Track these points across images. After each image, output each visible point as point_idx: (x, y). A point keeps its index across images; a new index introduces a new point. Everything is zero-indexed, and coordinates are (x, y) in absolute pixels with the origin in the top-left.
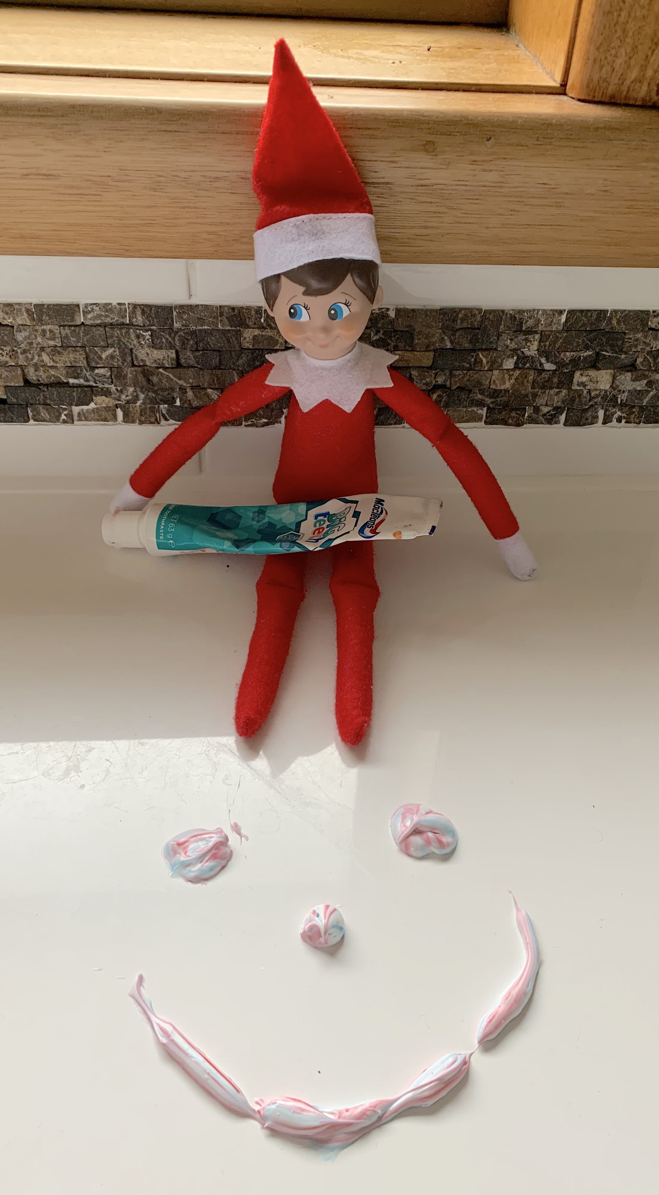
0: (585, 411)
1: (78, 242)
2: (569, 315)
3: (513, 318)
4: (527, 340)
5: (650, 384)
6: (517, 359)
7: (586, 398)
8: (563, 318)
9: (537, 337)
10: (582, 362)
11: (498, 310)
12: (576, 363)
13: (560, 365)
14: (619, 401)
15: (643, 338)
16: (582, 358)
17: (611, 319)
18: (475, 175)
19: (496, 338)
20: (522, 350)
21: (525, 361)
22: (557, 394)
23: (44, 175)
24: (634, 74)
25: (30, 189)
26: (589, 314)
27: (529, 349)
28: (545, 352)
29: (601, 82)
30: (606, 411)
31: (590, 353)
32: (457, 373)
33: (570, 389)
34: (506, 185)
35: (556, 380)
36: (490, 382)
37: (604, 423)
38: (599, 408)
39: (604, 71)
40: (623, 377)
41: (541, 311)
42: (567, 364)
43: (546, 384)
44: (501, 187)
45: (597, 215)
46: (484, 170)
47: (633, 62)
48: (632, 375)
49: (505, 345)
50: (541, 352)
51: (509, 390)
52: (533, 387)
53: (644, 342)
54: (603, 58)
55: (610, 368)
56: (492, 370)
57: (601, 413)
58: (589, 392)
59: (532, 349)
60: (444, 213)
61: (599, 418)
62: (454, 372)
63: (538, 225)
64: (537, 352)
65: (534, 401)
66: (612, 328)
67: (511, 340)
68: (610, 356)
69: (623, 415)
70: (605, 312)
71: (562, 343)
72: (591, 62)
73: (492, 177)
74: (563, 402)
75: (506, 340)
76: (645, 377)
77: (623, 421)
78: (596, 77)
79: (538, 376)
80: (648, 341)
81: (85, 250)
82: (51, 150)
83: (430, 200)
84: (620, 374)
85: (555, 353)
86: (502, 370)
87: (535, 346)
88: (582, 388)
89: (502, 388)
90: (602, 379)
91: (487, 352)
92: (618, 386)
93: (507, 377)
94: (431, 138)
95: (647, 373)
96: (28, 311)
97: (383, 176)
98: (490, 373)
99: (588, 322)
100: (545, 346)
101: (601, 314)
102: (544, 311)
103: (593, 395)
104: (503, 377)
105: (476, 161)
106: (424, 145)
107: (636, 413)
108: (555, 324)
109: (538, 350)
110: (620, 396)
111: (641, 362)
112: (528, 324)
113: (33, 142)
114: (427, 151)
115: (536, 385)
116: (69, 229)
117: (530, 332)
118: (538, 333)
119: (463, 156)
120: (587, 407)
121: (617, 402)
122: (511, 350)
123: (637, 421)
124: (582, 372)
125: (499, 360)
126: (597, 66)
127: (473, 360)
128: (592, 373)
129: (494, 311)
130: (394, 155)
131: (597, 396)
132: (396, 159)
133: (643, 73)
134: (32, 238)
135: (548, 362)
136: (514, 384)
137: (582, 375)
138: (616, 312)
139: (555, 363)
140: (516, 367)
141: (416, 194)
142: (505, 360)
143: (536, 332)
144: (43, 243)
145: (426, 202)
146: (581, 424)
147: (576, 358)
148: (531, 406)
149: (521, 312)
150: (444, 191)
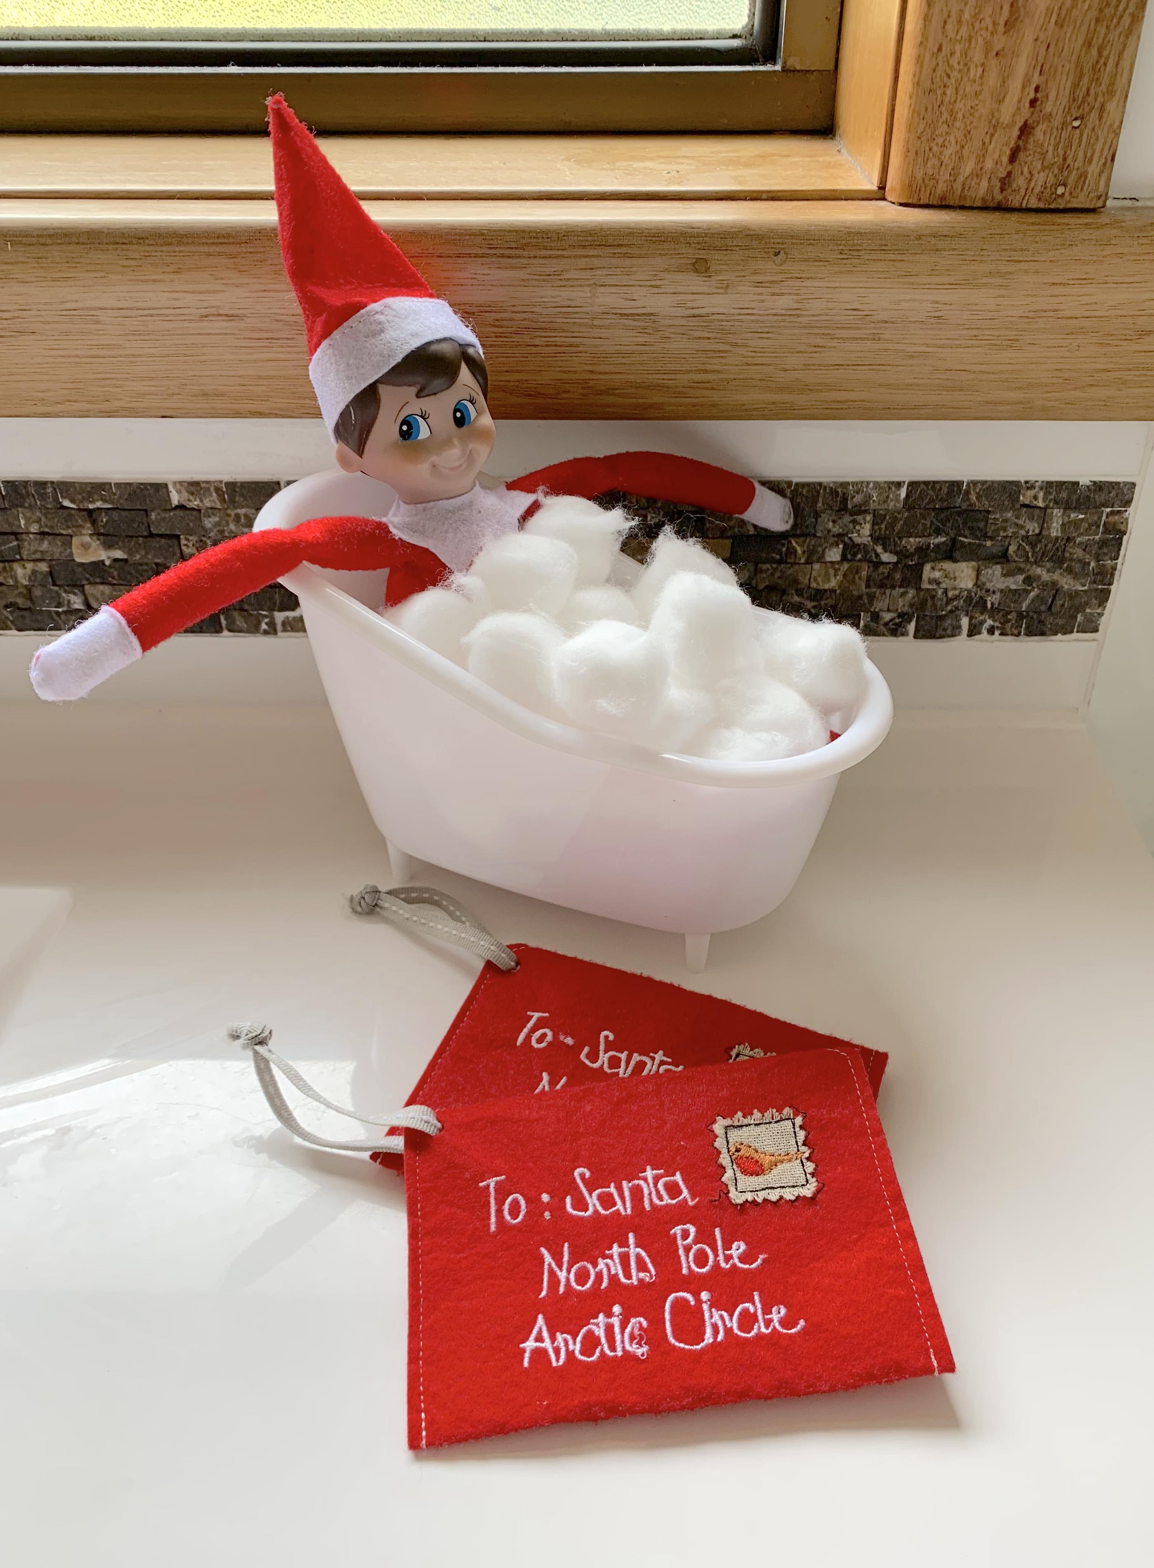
0: (941, 618)
1: (270, 399)
2: (910, 488)
3: (834, 492)
4: (854, 522)
5: (1028, 580)
6: (844, 548)
7: (942, 600)
8: (903, 493)
9: (869, 518)
10: (933, 551)
11: (813, 483)
12: (924, 554)
13: (902, 554)
14: (989, 605)
15: (1014, 518)
16: (932, 546)
17: (967, 492)
18: (763, 301)
19: (813, 520)
20: (850, 536)
21: (855, 550)
22: (903, 595)
23: (226, 315)
24: (968, 167)
25: (210, 334)
26: (937, 486)
27: (859, 534)
28: (881, 539)
29: (927, 181)
30: (971, 619)
31: (944, 539)
32: (765, 567)
33: (919, 589)
34: (805, 313)
35: (898, 577)
36: (810, 579)
37: (971, 634)
38: (962, 615)
39: (930, 164)
40: (990, 571)
41: (872, 484)
42: (912, 555)
43: (885, 581)
44: (798, 316)
45: (930, 350)
46: (773, 294)
47: (966, 151)
48: (1003, 569)
49: (825, 529)
50: (876, 538)
51: (836, 590)
52: (868, 586)
53: (1017, 525)
54: (927, 149)
55: (973, 560)
56: (812, 563)
57: (965, 622)
58: (946, 591)
59: (863, 534)
60: (727, 352)
61: (963, 628)
62: (759, 565)
63: (853, 365)
64: (870, 538)
65: (871, 604)
66: (971, 505)
67: (834, 522)
68: (970, 543)
69: (996, 624)
70: (959, 484)
71: (902, 527)
72: (912, 154)
73: (784, 302)
74: (911, 605)
75: (827, 523)
76: (1020, 571)
77: (997, 633)
78: (919, 174)
79: (874, 571)
80: (1021, 522)
81: (281, 409)
82: (233, 284)
83: (707, 335)
84: (986, 568)
85: (894, 540)
86: (824, 562)
87: (866, 529)
88: (935, 587)
89: (827, 587)
90: (962, 575)
91: (802, 539)
92: (984, 584)
93: (831, 572)
94: (702, 254)
95: (1023, 565)
96: (218, 490)
97: (643, 305)
98: (809, 566)
99: (937, 497)
100: (880, 529)
101: (955, 486)
102: (877, 485)
103: (950, 594)
104: (827, 572)
105: (761, 283)
106: (693, 264)
107: (1014, 622)
108: (892, 500)
109: (871, 536)
110: (989, 598)
111: (1014, 552)
112: (855, 500)
113: (212, 275)
114: (698, 273)
115: (871, 584)
116: (258, 383)
117: (860, 510)
118: (869, 513)
119: (744, 276)
120: (944, 613)
121: (986, 607)
122: (834, 536)
123: (1016, 632)
124: (933, 564)
125: (820, 549)
126: (920, 160)
127: (784, 549)
128: (948, 566)
129: (808, 485)
130: (655, 278)
131: (956, 598)
132: (658, 283)
133: (980, 165)
134: (217, 395)
135: (886, 551)
136: (842, 581)
137: (933, 568)
138: (975, 483)
139: (896, 553)
140: (844, 558)
141: (690, 328)
142: (827, 550)
143: (866, 512)
144: (229, 402)
145: (703, 338)
146: (937, 635)
147: (924, 547)
148: (867, 612)
149: (845, 485)
150: (724, 323)
